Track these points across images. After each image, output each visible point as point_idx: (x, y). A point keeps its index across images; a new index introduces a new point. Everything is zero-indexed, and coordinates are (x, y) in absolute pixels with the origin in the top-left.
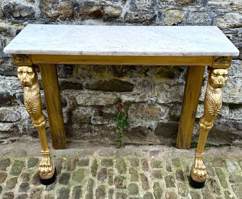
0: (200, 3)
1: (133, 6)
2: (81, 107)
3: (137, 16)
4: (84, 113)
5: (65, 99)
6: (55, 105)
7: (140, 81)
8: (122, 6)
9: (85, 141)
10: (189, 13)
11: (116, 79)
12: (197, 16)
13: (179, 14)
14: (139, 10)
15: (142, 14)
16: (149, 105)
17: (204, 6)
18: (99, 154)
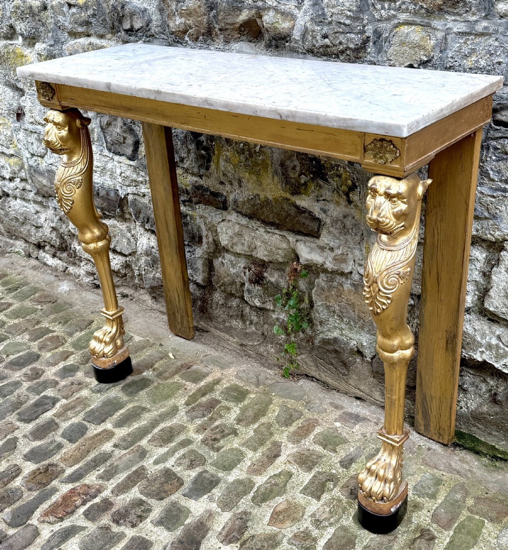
0: (473, 9)
1: (318, 11)
2: (228, 255)
3: (325, 36)
4: (231, 269)
5: (199, 227)
7: (335, 214)
8: (296, 12)
9: (231, 339)
10: (448, 36)
11: (287, 199)
12: (470, 47)
13: (422, 38)
14: (330, 23)
15: (336, 33)
16: (354, 284)
17: (486, 17)
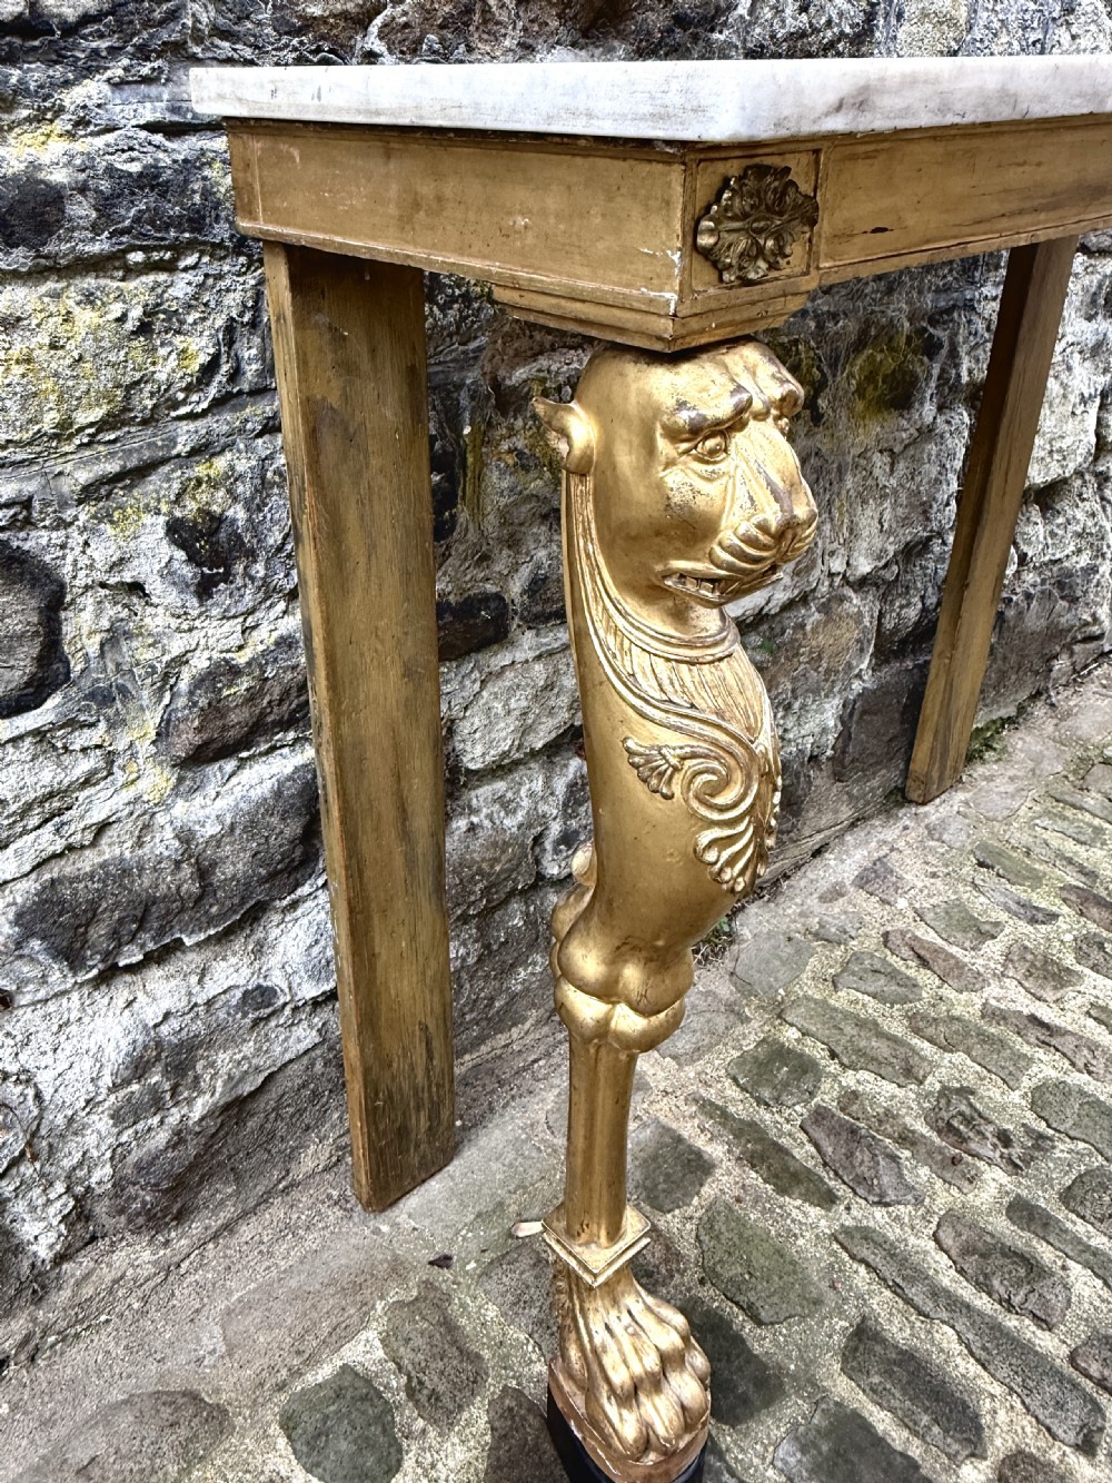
2: (480, 791)
4: (508, 822)
6: (405, 835)
18: (674, 1057)
